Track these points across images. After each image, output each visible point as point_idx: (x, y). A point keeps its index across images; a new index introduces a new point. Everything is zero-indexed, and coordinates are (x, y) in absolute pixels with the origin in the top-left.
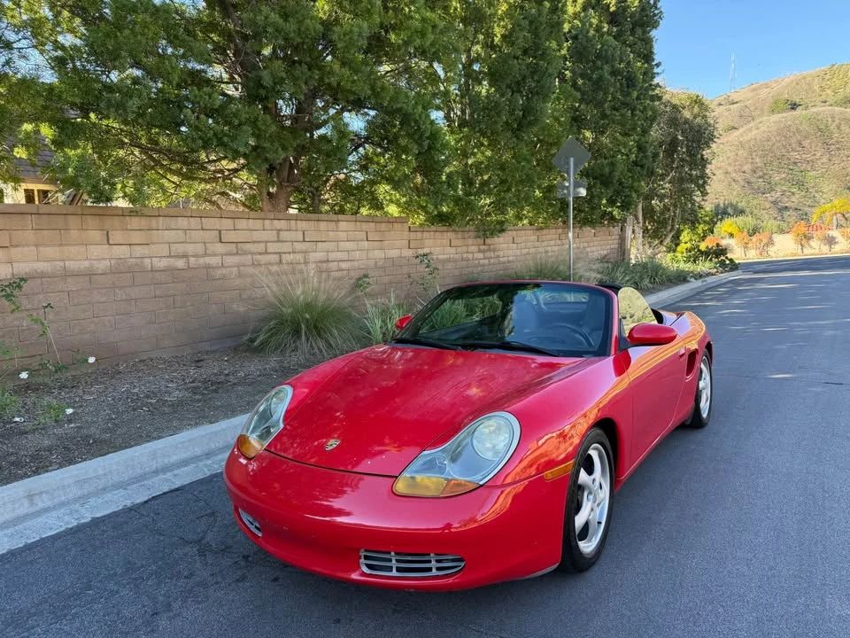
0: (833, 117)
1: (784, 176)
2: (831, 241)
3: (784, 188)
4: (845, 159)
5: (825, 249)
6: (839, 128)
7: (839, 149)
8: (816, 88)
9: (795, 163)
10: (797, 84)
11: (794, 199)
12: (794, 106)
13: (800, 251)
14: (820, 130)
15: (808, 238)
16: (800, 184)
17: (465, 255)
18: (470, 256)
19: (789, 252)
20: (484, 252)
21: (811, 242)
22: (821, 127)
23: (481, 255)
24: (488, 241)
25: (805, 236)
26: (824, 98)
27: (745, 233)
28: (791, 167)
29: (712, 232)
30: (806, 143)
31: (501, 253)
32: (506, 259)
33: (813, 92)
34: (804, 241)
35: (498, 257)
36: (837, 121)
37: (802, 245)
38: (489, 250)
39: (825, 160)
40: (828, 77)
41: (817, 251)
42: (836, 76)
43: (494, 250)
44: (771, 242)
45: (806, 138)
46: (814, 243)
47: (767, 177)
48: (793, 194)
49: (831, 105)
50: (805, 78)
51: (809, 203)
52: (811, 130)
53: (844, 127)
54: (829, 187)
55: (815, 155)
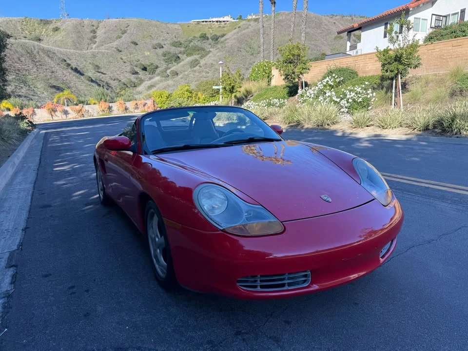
0: (34, 47)
1: (14, 77)
2: (66, 113)
3: (16, 84)
4: (45, 70)
5: (64, 116)
6: (38, 53)
7: (41, 65)
8: (19, 28)
9: (19, 70)
10: (7, 23)
11: (23, 91)
13: (51, 118)
14: (28, 53)
15: (54, 111)
16: (25, 83)
19: (46, 119)
21: (56, 113)
22: (29, 51)
25: (53, 110)
26: (24, 35)
28: (17, 72)
30: (22, 59)
33: (18, 30)
34: (53, 113)
36: (37, 50)
37: (52, 115)
39: (35, 70)
40: (24, 23)
41: (60, 118)
42: (29, 23)
44: (34, 113)
45: (22, 56)
46: (58, 113)
48: (22, 88)
49: (29, 40)
50: (11, 21)
51: (32, 93)
52: (24, 52)
53: (41, 53)
54: (40, 85)
55: (29, 67)
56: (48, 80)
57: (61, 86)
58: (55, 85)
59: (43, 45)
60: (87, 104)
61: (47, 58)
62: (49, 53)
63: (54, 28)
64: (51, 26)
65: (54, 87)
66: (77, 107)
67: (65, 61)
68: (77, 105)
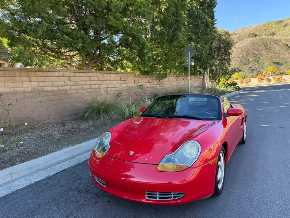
0: (268, 39)
1: (253, 59)
2: (269, 80)
3: (253, 63)
4: (272, 53)
5: (267, 83)
6: (270, 43)
7: (270, 50)
8: (263, 29)
9: (256, 54)
10: (257, 28)
11: (256, 67)
12: (256, 35)
13: (259, 84)
15: (262, 79)
16: (258, 62)
17: (153, 86)
18: (155, 86)
19: (256, 84)
20: (159, 84)
21: (263, 81)
22: (265, 42)
23: (158, 86)
24: (161, 81)
25: (261, 79)
26: (265, 33)
27: (242, 78)
28: (255, 56)
29: (231, 78)
30: (260, 48)
31: (165, 85)
32: (166, 87)
33: (262, 31)
34: (261, 81)
35: (164, 86)
36: (270, 41)
37: (260, 82)
38: (161, 84)
39: (266, 53)
40: (266, 26)
41: (265, 84)
42: (269, 25)
43: (163, 84)
44: (250, 81)
45: (260, 46)
46: (264, 81)
47: (247, 59)
48: (256, 65)
49: (268, 35)
50: (259, 26)
51: (261, 68)
52: (261, 43)
53: (272, 43)
54: (267, 62)
55: (263, 52)
56: (273, 59)
57: (281, 62)
58: (277, 61)
59: (274, 37)
60: (285, 75)
61: (275, 45)
62: (277, 42)
63: (284, 25)
64: (283, 24)
65: (276, 63)
66: (277, 77)
67: (287, 45)
68: (277, 75)
